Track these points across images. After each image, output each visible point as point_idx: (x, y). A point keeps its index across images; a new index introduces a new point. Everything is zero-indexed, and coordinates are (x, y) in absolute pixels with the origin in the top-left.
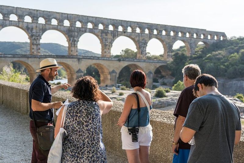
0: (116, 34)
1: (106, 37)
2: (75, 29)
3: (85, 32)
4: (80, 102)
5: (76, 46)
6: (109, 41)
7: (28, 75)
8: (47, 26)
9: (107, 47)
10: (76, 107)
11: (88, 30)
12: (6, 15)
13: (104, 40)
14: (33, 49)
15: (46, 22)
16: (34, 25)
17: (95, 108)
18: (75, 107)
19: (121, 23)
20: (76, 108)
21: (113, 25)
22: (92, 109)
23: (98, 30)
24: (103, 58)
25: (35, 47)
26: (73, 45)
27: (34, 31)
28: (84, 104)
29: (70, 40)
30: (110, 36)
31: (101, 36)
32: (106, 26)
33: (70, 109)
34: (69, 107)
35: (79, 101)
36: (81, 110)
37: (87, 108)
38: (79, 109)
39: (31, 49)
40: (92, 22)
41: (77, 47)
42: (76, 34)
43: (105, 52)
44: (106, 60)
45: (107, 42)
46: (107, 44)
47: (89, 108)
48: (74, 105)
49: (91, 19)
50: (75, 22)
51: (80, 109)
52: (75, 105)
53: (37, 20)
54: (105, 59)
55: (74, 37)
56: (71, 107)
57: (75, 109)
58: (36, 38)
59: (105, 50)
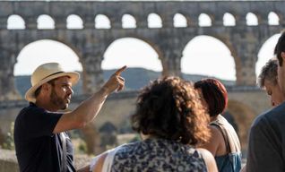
0: (266, 32)
1: (244, 40)
2: (172, 32)
3: (196, 34)
4: (152, 145)
5: (177, 67)
6: (250, 48)
7: (83, 138)
8: (115, 32)
9: (248, 62)
10: (140, 158)
11: (201, 31)
12: (31, 19)
13: (239, 47)
14: (89, 82)
15: (112, 23)
16: (88, 33)
17: (192, 165)
18: (137, 157)
19: (274, 6)
20: (139, 161)
21: (256, 13)
22: (184, 167)
23: (223, 29)
24: (240, 88)
25: (92, 78)
26: (172, 66)
27: (89, 45)
28: (163, 150)
29: (164, 56)
30: (250, 38)
31: (232, 40)
32: (240, 18)
33: (123, 162)
34: (120, 158)
35: (148, 141)
36: (154, 166)
37: (171, 161)
38: (148, 163)
39: (86, 82)
40: (208, 13)
41: (180, 69)
42: (176, 41)
43: (244, 74)
44: (248, 91)
45: (247, 52)
46: (246, 55)
47: (177, 163)
48: (134, 153)
49: (206, 6)
50: (173, 16)
51: (151, 165)
52: (137, 153)
53: (93, 21)
54: (245, 88)
55: (172, 49)
56: (125, 157)
57: (136, 162)
58: (94, 59)
59: (244, 70)
